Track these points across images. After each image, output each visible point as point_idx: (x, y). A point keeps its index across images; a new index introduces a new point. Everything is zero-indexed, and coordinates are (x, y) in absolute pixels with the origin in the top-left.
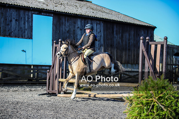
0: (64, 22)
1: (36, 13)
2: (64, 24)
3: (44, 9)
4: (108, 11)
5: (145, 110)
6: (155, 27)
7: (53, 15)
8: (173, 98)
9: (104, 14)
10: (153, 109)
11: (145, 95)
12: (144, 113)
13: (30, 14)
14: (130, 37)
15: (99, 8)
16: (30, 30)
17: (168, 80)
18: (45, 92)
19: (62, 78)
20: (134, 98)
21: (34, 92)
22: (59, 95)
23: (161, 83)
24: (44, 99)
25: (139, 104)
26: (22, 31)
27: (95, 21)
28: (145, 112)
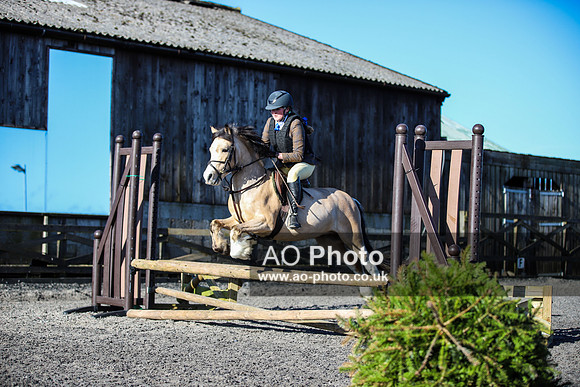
0: (150, 74)
1: (61, 45)
2: (150, 80)
3: (85, 31)
4: (291, 41)
5: (409, 362)
6: (445, 95)
7: (113, 52)
8: (501, 325)
9: (280, 50)
10: (437, 360)
11: (410, 314)
12: (406, 371)
13: (39, 49)
14: (365, 126)
15: (264, 30)
16: (39, 99)
17: (484, 264)
18: (88, 303)
19: (143, 256)
20: (374, 323)
21: (52, 301)
22: (132, 312)
23: (462, 276)
24: (83, 325)
25: (391, 342)
26: (12, 103)
27: (252, 72)
28: (411, 369)
